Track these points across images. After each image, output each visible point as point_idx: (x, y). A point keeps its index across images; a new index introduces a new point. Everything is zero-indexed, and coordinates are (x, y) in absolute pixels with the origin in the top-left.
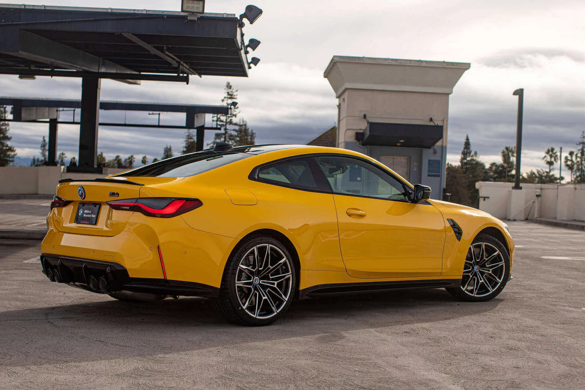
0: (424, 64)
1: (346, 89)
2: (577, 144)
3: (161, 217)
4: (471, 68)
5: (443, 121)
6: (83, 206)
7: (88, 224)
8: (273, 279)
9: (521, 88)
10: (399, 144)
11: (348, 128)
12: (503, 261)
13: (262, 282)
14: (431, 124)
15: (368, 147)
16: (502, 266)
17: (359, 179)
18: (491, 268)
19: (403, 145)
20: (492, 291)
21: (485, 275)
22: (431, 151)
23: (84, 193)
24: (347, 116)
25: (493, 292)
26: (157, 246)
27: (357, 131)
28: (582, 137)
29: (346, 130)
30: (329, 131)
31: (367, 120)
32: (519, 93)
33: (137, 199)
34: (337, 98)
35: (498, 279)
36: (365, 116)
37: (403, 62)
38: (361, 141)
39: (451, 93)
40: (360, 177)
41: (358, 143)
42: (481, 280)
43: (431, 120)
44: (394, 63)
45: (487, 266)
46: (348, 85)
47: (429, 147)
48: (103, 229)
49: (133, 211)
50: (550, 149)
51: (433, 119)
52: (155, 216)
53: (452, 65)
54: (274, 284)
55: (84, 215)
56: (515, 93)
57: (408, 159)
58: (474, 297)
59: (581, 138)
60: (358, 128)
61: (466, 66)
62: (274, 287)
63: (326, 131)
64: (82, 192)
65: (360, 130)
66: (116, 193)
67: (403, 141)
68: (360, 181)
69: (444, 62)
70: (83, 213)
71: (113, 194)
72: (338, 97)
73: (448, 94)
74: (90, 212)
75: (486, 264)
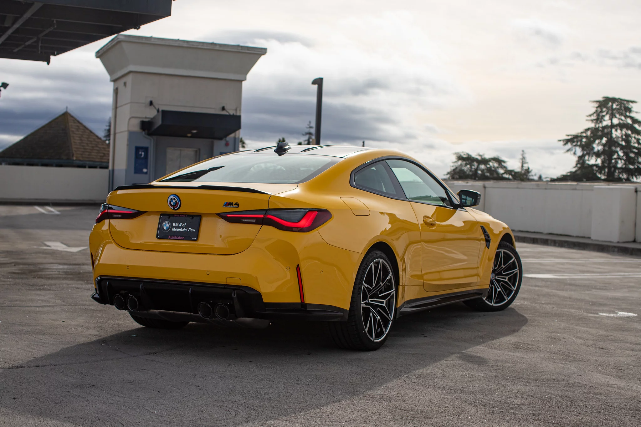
0: (217, 48)
1: (130, 72)
2: (303, 135)
3: (299, 231)
4: (267, 54)
5: (236, 110)
6: (169, 218)
7: (183, 240)
8: (381, 298)
9: (321, 77)
10: (189, 135)
11: (133, 116)
12: (518, 269)
13: (371, 301)
14: (224, 113)
15: (155, 137)
16: (517, 273)
17: (145, 170)
18: (507, 276)
19: (194, 136)
20: (507, 299)
21: (501, 283)
22: (223, 142)
23: (179, 203)
24: (131, 102)
25: (509, 301)
26: (296, 266)
27: (142, 119)
28: (308, 126)
29: (130, 119)
30: (61, 116)
31: (155, 108)
32: (319, 82)
33: (266, 210)
34: (111, 81)
35: (512, 287)
36: (151, 103)
37: (194, 44)
38: (146, 131)
39: (245, 79)
40: (147, 168)
41: (143, 133)
42: (498, 288)
43: (223, 109)
44: (185, 45)
45: (503, 274)
46: (132, 68)
47: (220, 139)
48: (213, 246)
49: (261, 224)
50: (281, 139)
51: (225, 108)
52: (292, 231)
53: (248, 50)
54: (382, 302)
55: (174, 229)
56: (314, 82)
57: (196, 151)
58: (492, 306)
59: (307, 128)
60: (144, 116)
61: (262, 52)
62: (383, 306)
63: (57, 116)
64: (176, 201)
65: (146, 118)
66: (234, 203)
67: (195, 131)
68: (146, 173)
69: (239, 46)
70: (171, 226)
71: (229, 204)
72: (114, 81)
73: (241, 81)
74: (184, 225)
75: (502, 272)
